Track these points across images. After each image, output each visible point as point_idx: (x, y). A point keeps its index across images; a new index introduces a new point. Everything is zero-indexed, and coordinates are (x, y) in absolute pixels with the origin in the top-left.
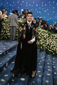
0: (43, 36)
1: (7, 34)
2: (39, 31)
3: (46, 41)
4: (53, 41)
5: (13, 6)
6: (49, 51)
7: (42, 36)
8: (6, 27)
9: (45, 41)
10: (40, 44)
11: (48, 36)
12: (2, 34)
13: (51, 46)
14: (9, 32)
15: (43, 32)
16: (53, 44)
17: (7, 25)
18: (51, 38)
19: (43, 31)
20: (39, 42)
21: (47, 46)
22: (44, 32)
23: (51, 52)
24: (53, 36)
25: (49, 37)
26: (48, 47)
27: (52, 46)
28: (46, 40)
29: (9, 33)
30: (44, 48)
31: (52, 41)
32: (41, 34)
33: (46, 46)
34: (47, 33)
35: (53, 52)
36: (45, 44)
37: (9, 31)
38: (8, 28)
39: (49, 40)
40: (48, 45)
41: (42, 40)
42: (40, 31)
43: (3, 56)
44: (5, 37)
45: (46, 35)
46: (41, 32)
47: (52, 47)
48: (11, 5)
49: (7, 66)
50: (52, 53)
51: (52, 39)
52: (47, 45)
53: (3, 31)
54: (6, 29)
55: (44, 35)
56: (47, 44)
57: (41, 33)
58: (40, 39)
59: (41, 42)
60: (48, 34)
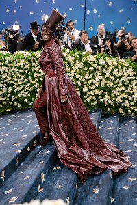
0: (120, 78)
1: (20, 95)
2: (104, 67)
3: (132, 90)
5: (15, 12)
8: (12, 76)
9: (127, 91)
10: (115, 102)
11: (134, 75)
12: (5, 99)
14: (23, 89)
15: (116, 67)
17: (14, 71)
19: (115, 63)
20: (112, 97)
22: (120, 67)
28: (129, 89)
29: (23, 92)
30: (129, 111)
32: (111, 74)
33: (132, 103)
34: (128, 68)
36: (130, 99)
37: (23, 84)
38: (18, 77)
41: (118, 89)
42: (108, 66)
43: (25, 158)
44: (16, 104)
45: (126, 74)
46: (111, 68)
48: (8, 11)
52: (135, 100)
53: (8, 90)
54: (12, 82)
55: (121, 74)
57: (113, 70)
58: (113, 88)
59: (116, 96)
60: (131, 69)
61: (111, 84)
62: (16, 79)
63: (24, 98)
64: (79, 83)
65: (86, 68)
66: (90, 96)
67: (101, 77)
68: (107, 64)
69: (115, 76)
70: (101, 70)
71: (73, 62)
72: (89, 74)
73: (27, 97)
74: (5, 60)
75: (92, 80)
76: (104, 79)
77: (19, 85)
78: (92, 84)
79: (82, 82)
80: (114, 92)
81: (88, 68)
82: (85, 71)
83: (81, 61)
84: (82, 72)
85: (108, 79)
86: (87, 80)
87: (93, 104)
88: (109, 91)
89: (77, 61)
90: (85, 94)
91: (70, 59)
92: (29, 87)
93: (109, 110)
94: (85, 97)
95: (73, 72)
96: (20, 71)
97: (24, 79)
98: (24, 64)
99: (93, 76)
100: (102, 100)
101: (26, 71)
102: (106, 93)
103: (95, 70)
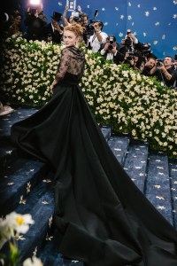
0: (141, 96)
1: (26, 89)
2: (125, 80)
3: (151, 112)
4: (171, 112)
6: (161, 143)
7: (137, 94)
8: (22, 66)
9: (145, 112)
10: (129, 121)
11: (157, 96)
12: (9, 90)
13: (166, 130)
14: (31, 84)
15: (139, 83)
16: (172, 122)
17: (25, 62)
18: (167, 102)
19: (139, 78)
20: (127, 114)
21: (152, 129)
22: (143, 84)
23: (167, 147)
24: (171, 97)
25: (161, 101)
26: (157, 131)
27: (170, 127)
28: (148, 110)
29: (30, 86)
30: (143, 136)
31: (169, 114)
32: (132, 89)
33: (149, 127)
34: (151, 87)
35: (173, 150)
36: (147, 122)
37: (32, 78)
38: (28, 69)
39: (158, 108)
40: (157, 124)
41: (136, 108)
42: (131, 80)
44: (19, 98)
45: (148, 93)
46: (133, 83)
47: (170, 133)
49: (29, 191)
50: (169, 153)
51: (170, 105)
52: (152, 124)
53: (14, 81)
54: (21, 73)
55: (143, 92)
56: (153, 121)
57: (135, 85)
58: (131, 105)
59: (132, 115)
60: (155, 89)
61: (130, 101)
62: (25, 71)
63: (30, 94)
64: (95, 91)
65: (106, 77)
66: (103, 108)
67: (120, 90)
68: (130, 76)
69: (135, 92)
70: (123, 82)
71: (93, 67)
72: (108, 84)
73: (33, 94)
74: (20, 47)
75: (109, 91)
76: (123, 94)
77: (27, 79)
78: (109, 95)
79: (98, 91)
80: (131, 110)
81: (109, 77)
82: (104, 80)
83: (102, 68)
84: (101, 79)
85: (127, 94)
86: (104, 90)
87: (105, 118)
88: (126, 107)
89: (98, 67)
90: (99, 105)
91: (91, 62)
92: (39, 83)
93: (121, 128)
94: (98, 108)
95: (90, 77)
96: (33, 63)
97: (35, 73)
98: (39, 57)
99: (112, 88)
100: (115, 116)
101: (39, 65)
102: (122, 109)
103: (115, 80)
